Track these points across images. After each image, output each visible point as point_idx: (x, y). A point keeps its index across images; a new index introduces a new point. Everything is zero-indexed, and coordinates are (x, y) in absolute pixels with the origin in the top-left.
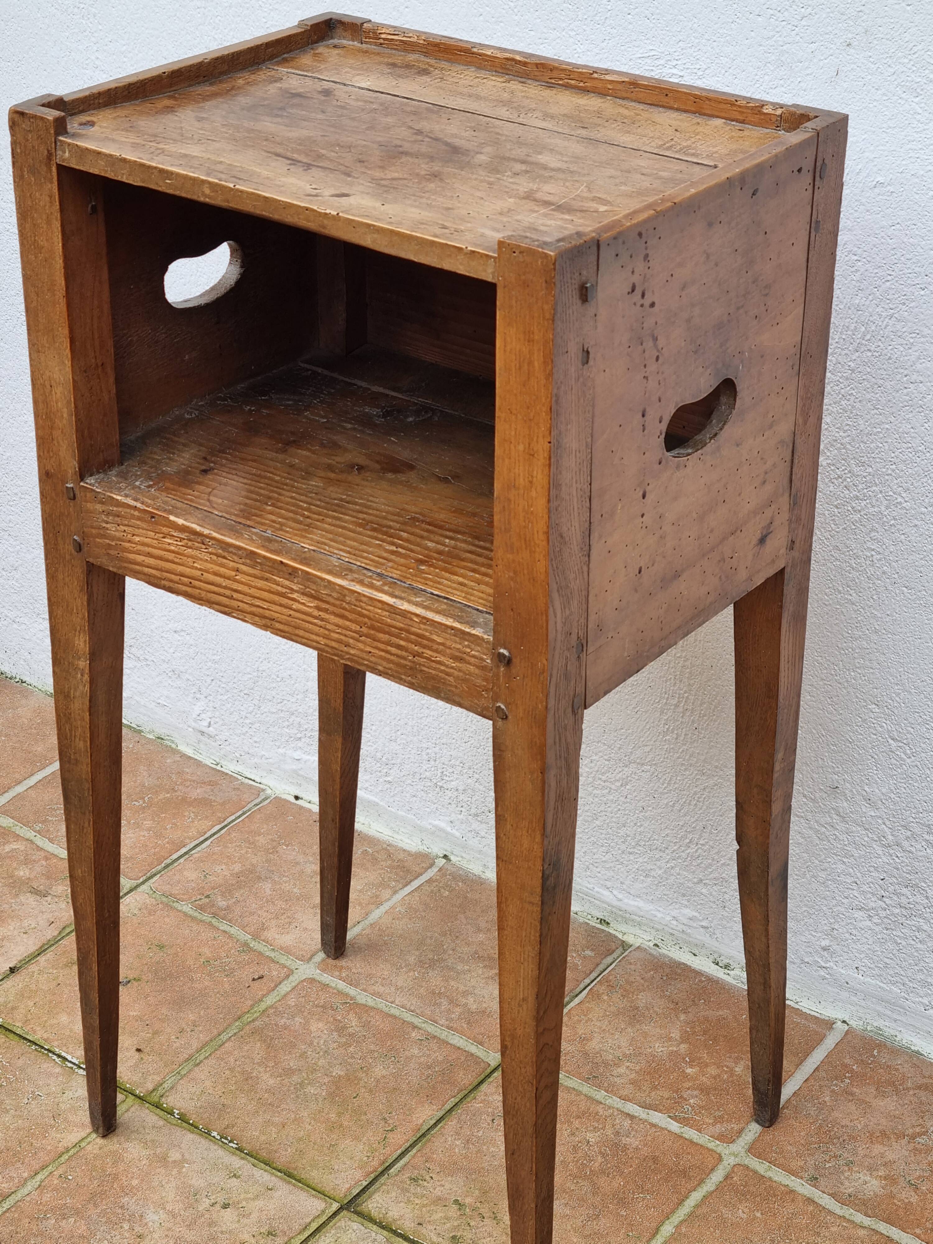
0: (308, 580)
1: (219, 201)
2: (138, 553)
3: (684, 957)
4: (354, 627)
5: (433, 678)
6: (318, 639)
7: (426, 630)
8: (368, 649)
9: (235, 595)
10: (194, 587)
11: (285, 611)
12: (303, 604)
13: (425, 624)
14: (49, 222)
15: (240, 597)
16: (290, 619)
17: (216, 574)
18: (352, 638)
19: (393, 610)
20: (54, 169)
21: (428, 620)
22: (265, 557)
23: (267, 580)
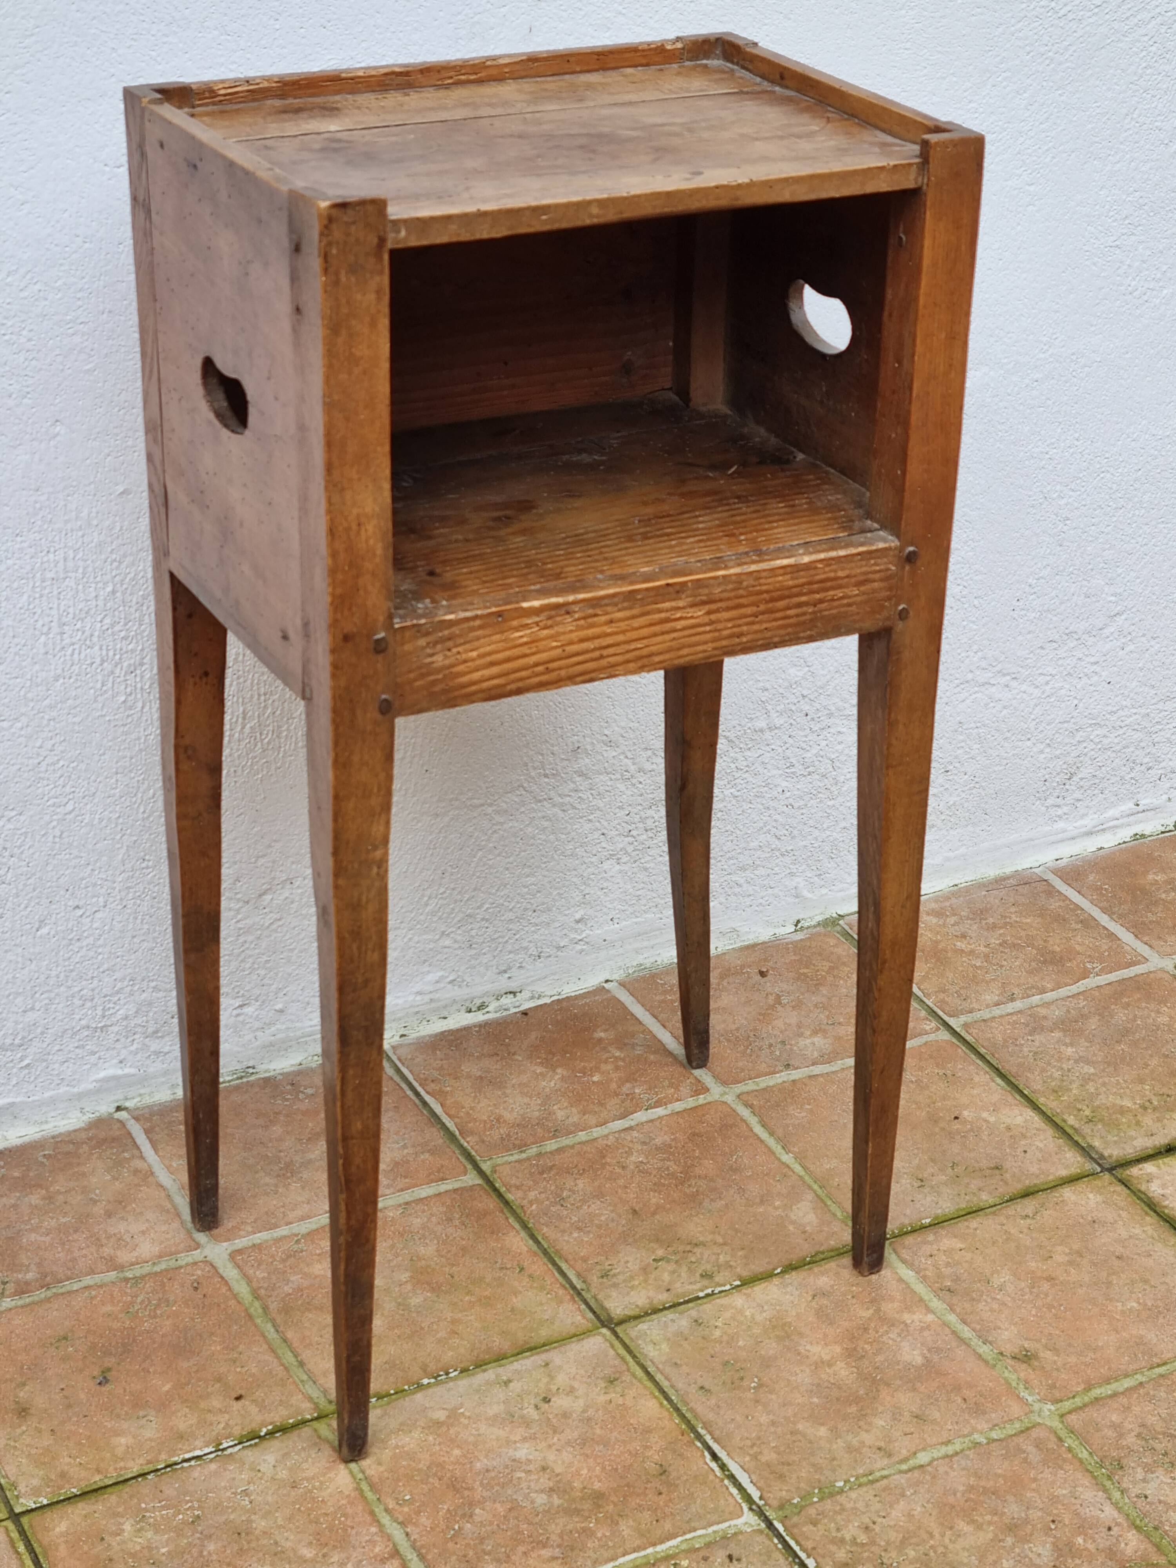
0: (699, 587)
1: (611, 216)
2: (477, 669)
3: (438, 1026)
4: (749, 610)
5: (834, 617)
6: (704, 647)
7: (831, 571)
8: (765, 626)
9: (605, 652)
10: (554, 670)
11: (667, 637)
12: (692, 617)
13: (830, 565)
14: (373, 324)
15: (611, 651)
16: (673, 643)
17: (582, 640)
18: (747, 624)
19: (796, 569)
20: (386, 257)
21: (832, 559)
22: (647, 589)
23: (648, 613)
